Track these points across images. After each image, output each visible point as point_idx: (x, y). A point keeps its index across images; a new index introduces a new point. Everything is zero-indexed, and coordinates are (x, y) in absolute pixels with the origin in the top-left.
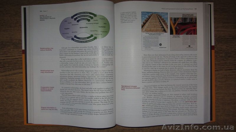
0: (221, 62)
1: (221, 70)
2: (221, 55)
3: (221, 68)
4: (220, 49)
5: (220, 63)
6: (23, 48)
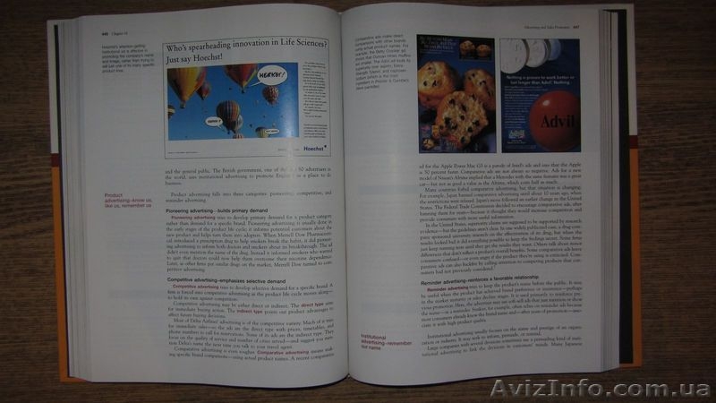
0: (663, 181)
1: (666, 204)
2: (663, 160)
3: (663, 199)
4: (661, 143)
6: (55, 150)
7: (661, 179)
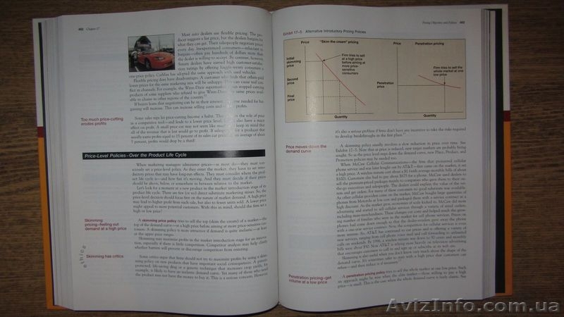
0: (530, 147)
2: (531, 130)
3: (530, 162)
4: (529, 117)
5: (529, 150)
6: (40, 124)
7: (528, 146)
